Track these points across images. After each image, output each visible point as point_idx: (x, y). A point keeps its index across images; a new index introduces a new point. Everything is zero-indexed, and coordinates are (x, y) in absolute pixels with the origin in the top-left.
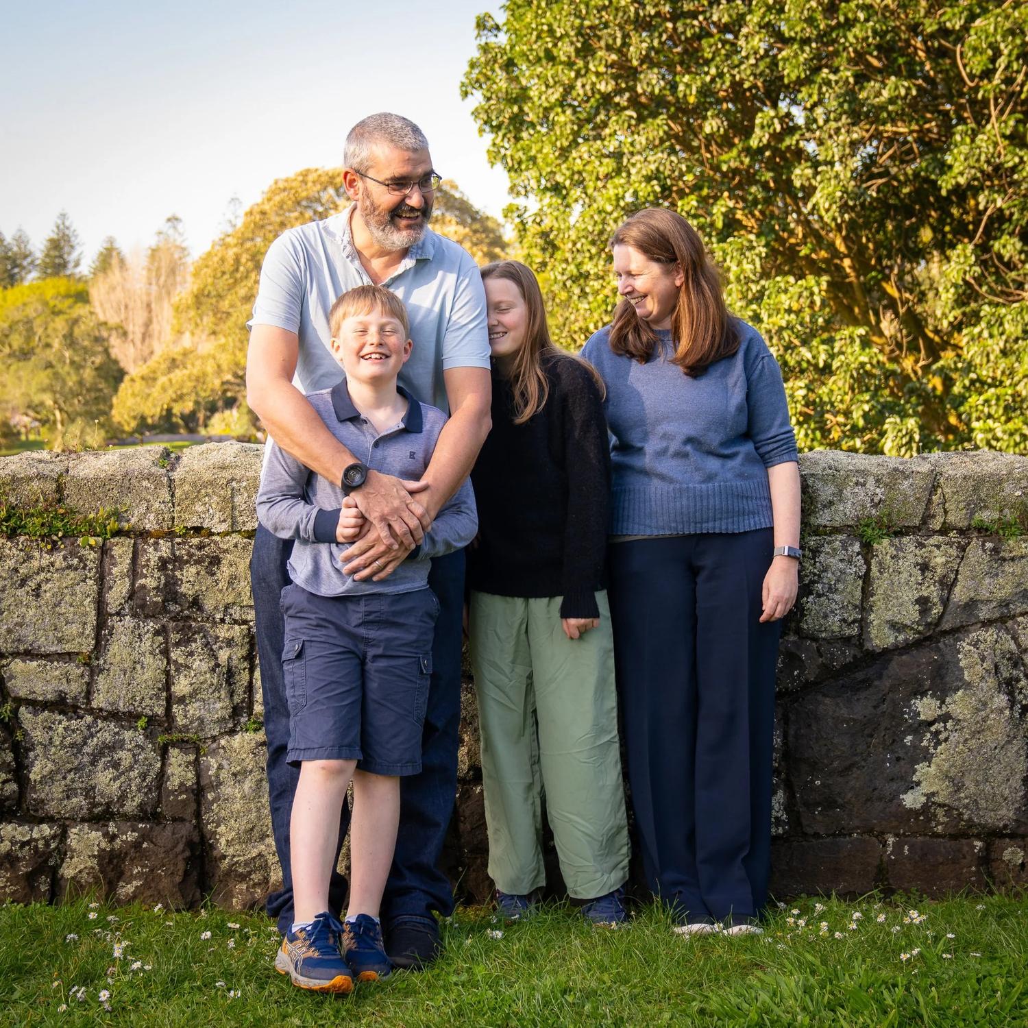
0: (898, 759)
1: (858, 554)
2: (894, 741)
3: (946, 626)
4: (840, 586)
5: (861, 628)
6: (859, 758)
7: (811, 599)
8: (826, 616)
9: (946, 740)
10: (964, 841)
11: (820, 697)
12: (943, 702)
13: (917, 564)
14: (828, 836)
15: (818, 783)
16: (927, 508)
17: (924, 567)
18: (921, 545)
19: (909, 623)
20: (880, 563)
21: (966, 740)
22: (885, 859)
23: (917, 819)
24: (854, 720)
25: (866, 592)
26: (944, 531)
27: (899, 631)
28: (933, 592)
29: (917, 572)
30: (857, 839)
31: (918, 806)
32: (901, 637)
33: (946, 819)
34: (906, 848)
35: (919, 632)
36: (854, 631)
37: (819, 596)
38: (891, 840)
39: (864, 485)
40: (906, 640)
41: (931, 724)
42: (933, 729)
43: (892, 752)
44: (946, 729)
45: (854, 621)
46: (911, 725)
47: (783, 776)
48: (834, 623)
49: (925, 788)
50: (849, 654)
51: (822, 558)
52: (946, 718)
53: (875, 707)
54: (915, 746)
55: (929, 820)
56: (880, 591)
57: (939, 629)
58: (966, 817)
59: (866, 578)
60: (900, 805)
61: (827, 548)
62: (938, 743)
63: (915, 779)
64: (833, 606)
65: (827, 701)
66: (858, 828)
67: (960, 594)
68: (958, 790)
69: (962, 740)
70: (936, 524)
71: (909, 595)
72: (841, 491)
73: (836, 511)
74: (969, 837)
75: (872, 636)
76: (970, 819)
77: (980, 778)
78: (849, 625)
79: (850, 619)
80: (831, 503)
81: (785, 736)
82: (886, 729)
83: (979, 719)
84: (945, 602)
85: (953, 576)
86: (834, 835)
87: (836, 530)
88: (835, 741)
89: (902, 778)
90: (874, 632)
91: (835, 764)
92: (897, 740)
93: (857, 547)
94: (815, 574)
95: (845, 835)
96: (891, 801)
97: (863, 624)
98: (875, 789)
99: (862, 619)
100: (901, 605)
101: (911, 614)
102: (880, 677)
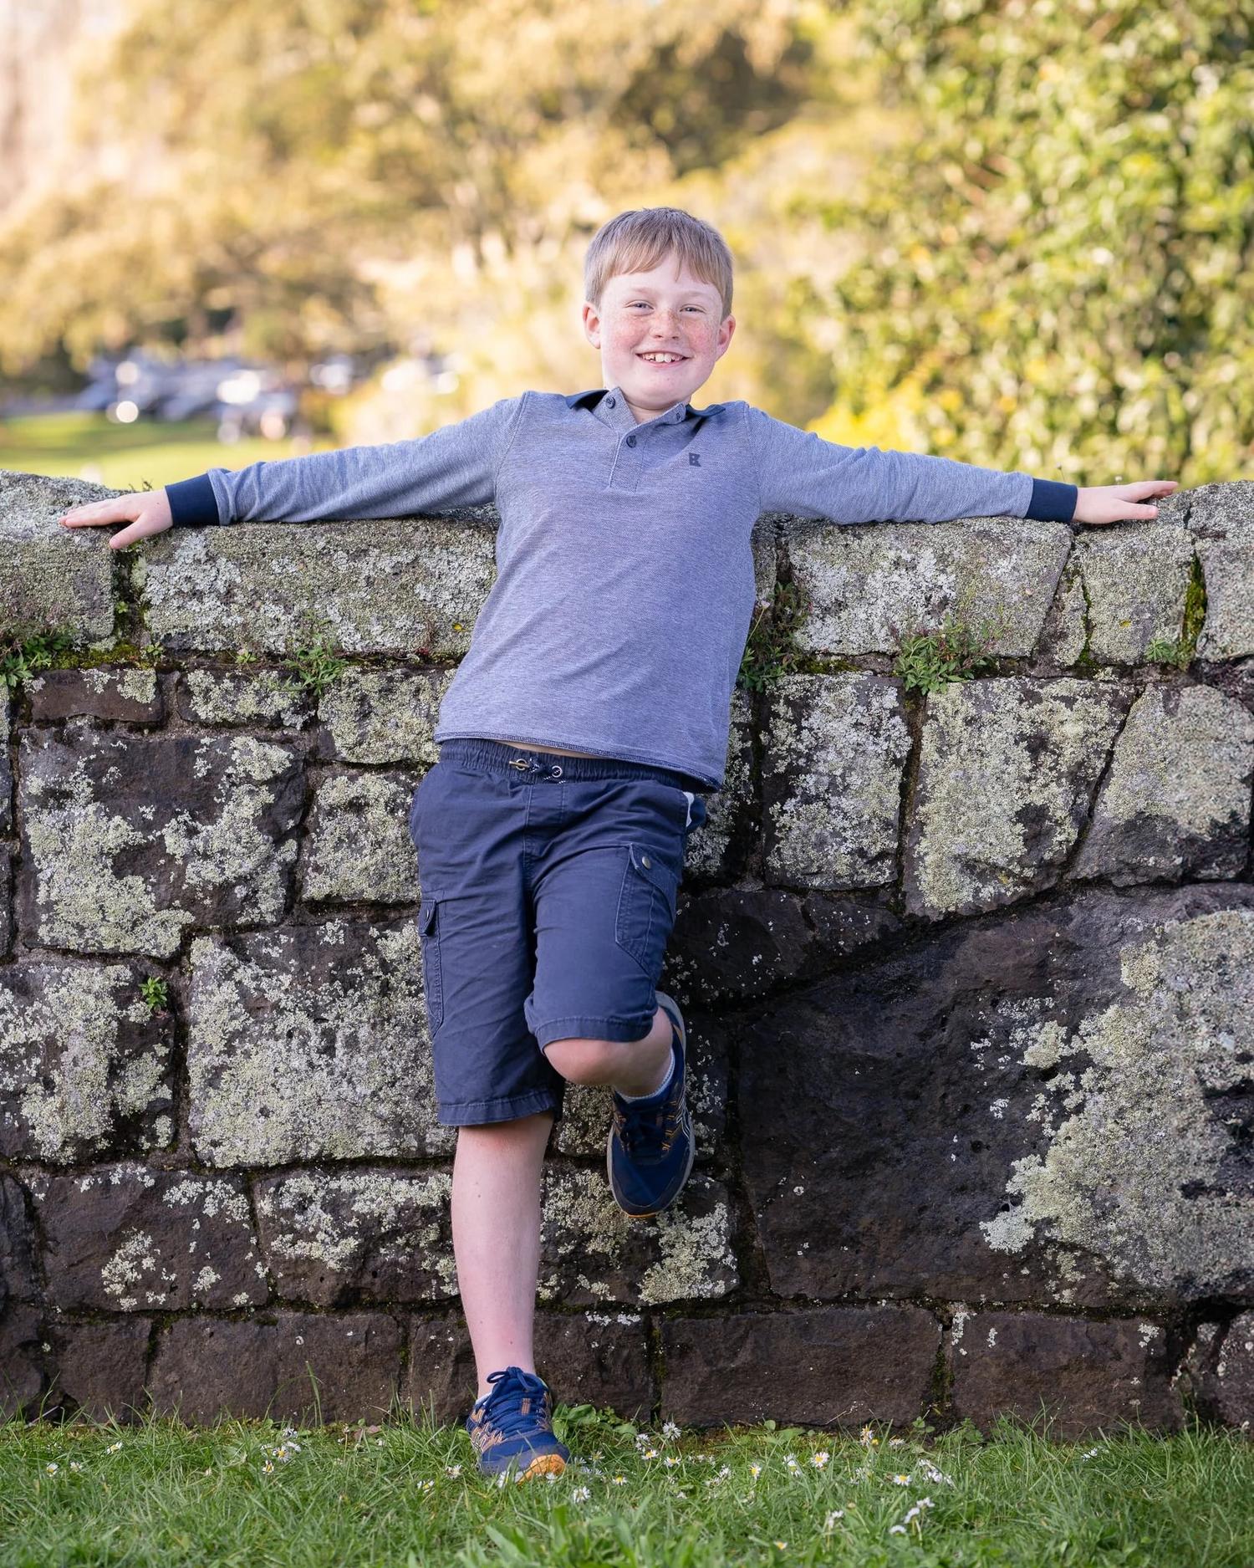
0: (977, 1147)
1: (893, 713)
2: (966, 1108)
3: (1086, 869)
4: (855, 780)
5: (899, 869)
6: (886, 1142)
7: (790, 805)
8: (821, 843)
9: (1079, 1109)
10: (1118, 1324)
11: (807, 1012)
12: (1074, 1030)
13: (1022, 737)
14: (826, 1302)
15: (799, 1190)
16: (1049, 617)
17: (1038, 744)
18: (1031, 698)
19: (1002, 862)
20: (942, 734)
21: (1121, 1111)
22: (948, 1353)
23: (1015, 1273)
24: (875, 1061)
25: (910, 793)
26: (1085, 668)
27: (982, 877)
28: (1056, 797)
29: (1021, 753)
30: (887, 1311)
31: (1017, 1247)
32: (988, 892)
33: (1079, 1277)
34: (993, 1332)
35: (1025, 882)
36: (883, 874)
37: (808, 800)
38: (961, 1316)
39: (911, 567)
40: (998, 897)
41: (1049, 1074)
42: (1051, 1085)
43: (964, 1131)
44: (1078, 1086)
45: (882, 855)
46: (1004, 1077)
47: (728, 1173)
48: (840, 860)
49: (1033, 1208)
50: (872, 922)
51: (815, 719)
52: (1078, 1063)
53: (923, 1036)
54: (1013, 1122)
55: (1042, 1277)
56: (940, 792)
57: (1070, 876)
58: (1119, 1272)
59: (910, 765)
60: (978, 1242)
61: (826, 699)
62: (1063, 1115)
63: (1010, 1188)
64: (839, 822)
65: (822, 1020)
66: (889, 1287)
67: (1115, 805)
68: (1104, 1216)
69: (1112, 1111)
70: (1068, 653)
71: (1002, 804)
72: (862, 580)
73: (851, 622)
74: (1130, 1315)
75: (923, 887)
76: (1129, 1278)
77: (1150, 1193)
78: (872, 862)
79: (874, 851)
80: (840, 605)
81: (732, 1091)
82: (948, 1082)
83: (1150, 1067)
84: (1084, 820)
85: (1100, 764)
86: (838, 1301)
87: (847, 663)
88: (833, 1105)
89: (984, 1187)
90: (926, 878)
91: (834, 1153)
92: (972, 1107)
93: (890, 699)
94: (800, 755)
95: (862, 1302)
96: (960, 1233)
97: (902, 859)
98: (922, 1209)
99: (900, 851)
100: (986, 822)
101: (1005, 843)
102: (936, 975)
